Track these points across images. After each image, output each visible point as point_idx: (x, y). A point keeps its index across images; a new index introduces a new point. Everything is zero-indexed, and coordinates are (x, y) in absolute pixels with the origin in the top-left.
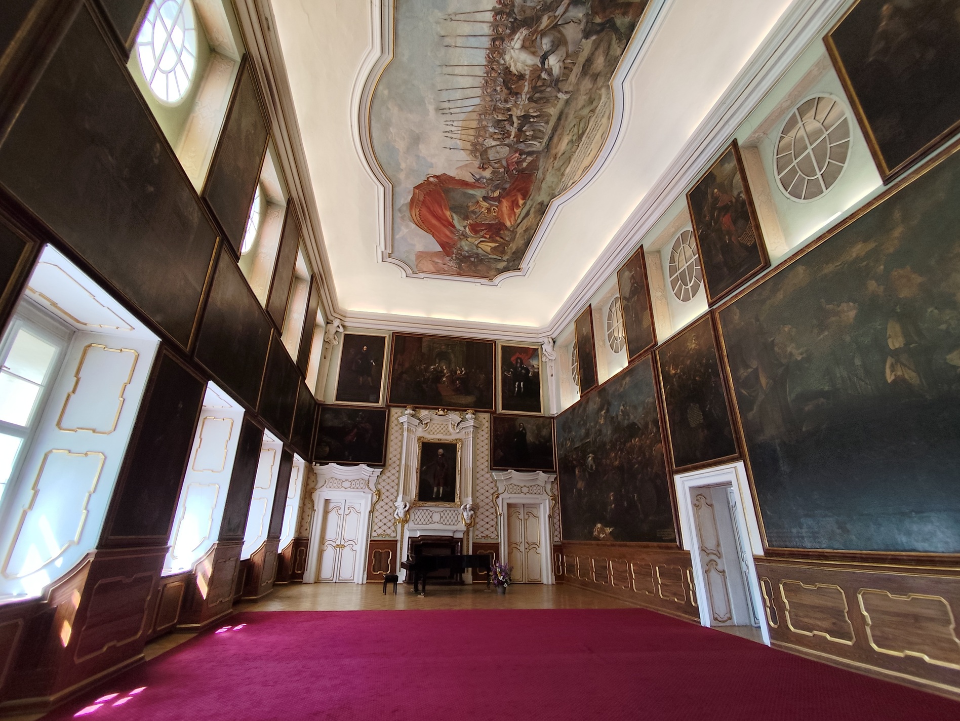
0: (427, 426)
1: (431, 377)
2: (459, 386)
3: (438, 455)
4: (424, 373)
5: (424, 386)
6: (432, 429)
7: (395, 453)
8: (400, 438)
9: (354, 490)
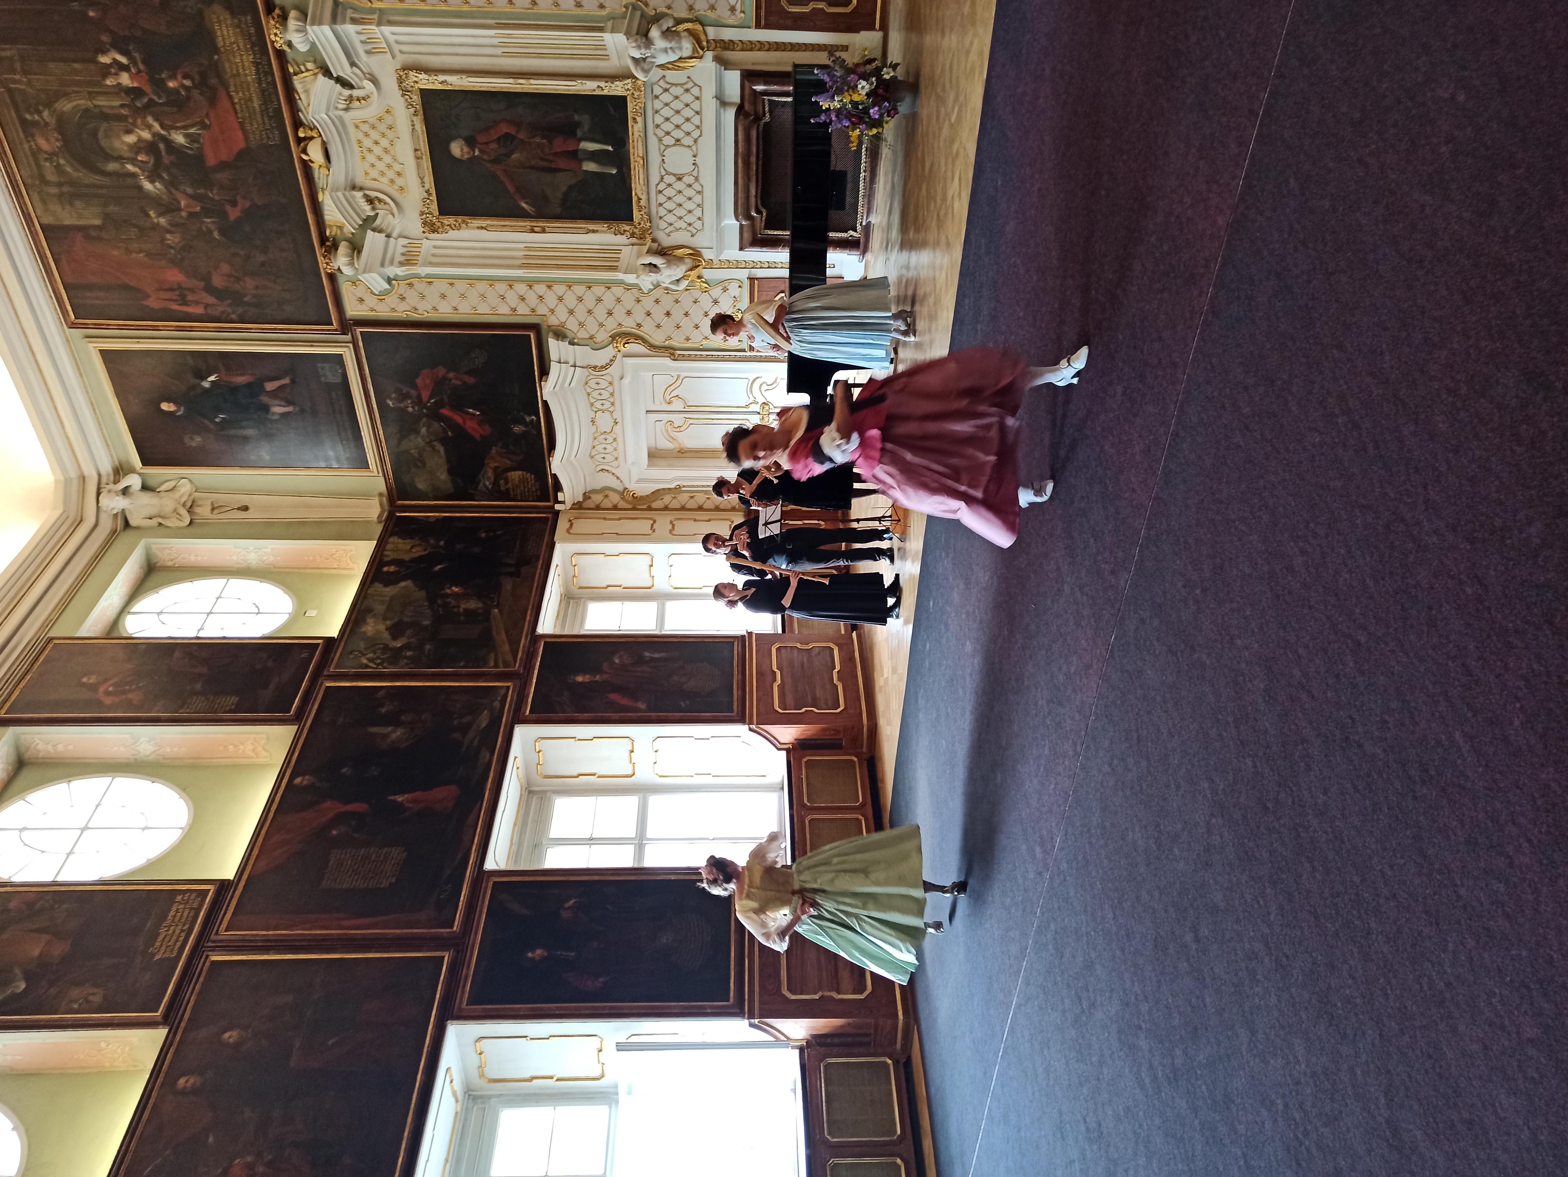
0: (380, 200)
1: (190, 191)
2: (185, 77)
3: (473, 159)
4: (184, 214)
5: (234, 214)
6: (385, 180)
7: (493, 298)
8: (441, 286)
9: (617, 403)
